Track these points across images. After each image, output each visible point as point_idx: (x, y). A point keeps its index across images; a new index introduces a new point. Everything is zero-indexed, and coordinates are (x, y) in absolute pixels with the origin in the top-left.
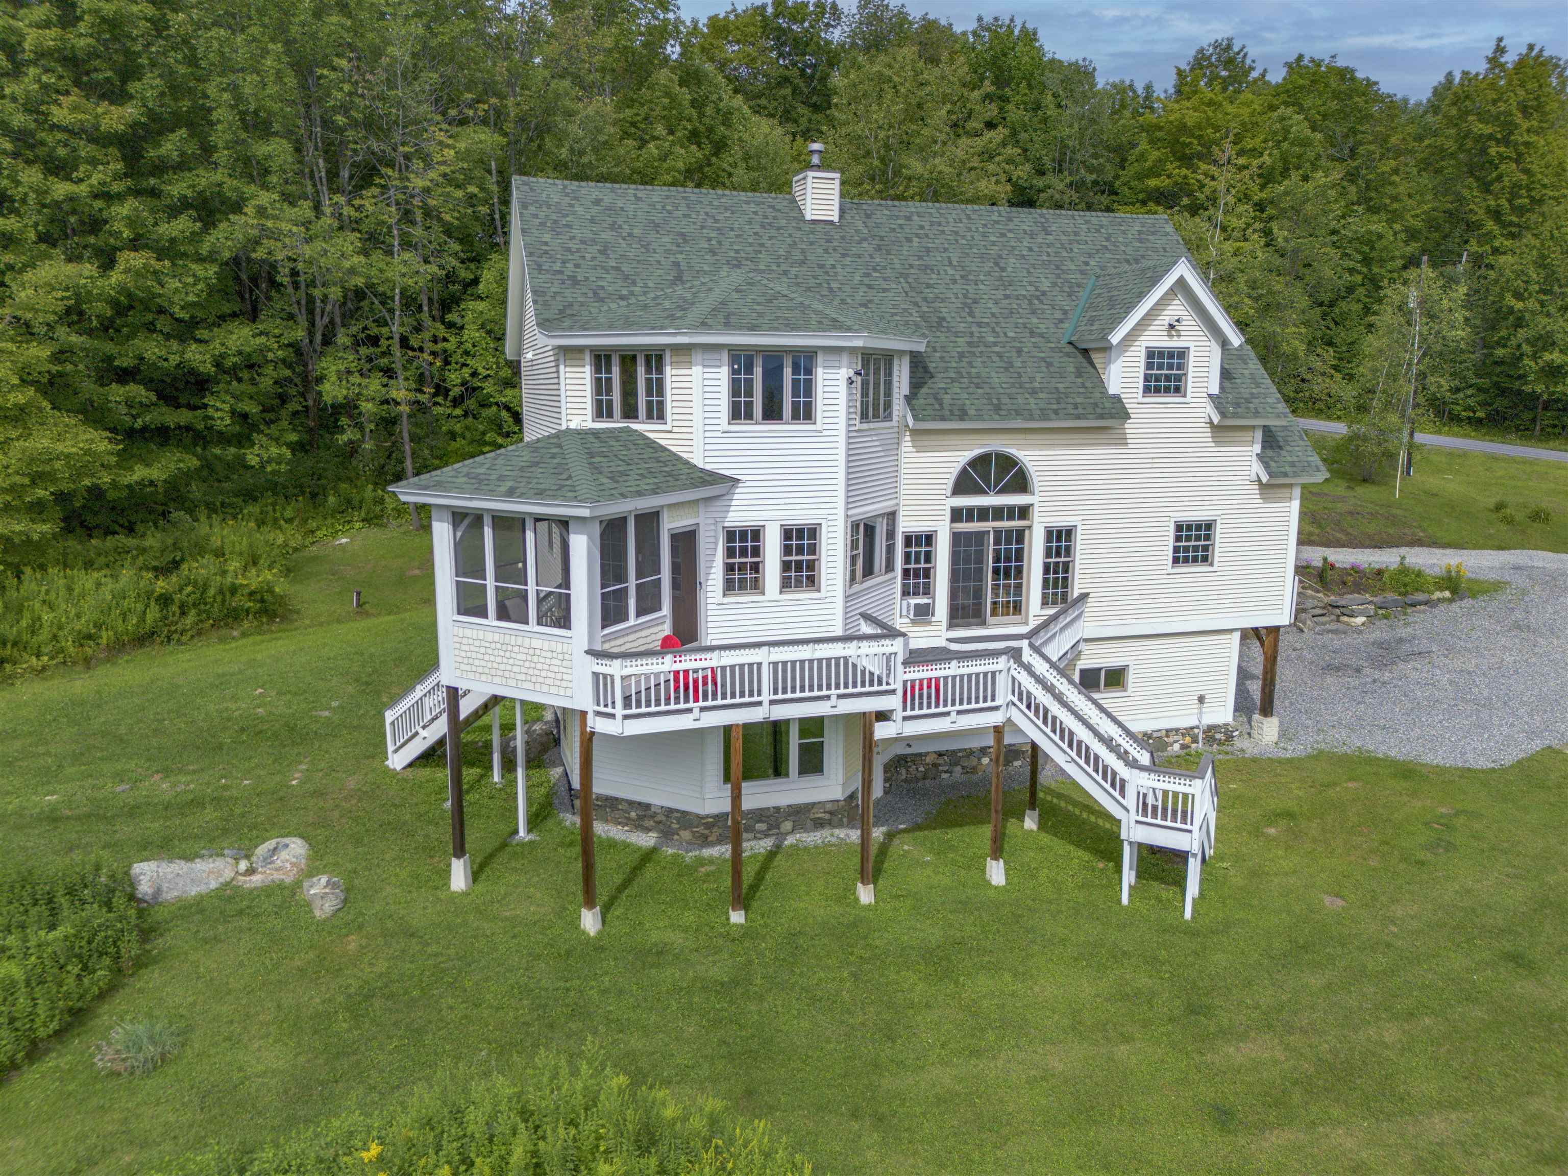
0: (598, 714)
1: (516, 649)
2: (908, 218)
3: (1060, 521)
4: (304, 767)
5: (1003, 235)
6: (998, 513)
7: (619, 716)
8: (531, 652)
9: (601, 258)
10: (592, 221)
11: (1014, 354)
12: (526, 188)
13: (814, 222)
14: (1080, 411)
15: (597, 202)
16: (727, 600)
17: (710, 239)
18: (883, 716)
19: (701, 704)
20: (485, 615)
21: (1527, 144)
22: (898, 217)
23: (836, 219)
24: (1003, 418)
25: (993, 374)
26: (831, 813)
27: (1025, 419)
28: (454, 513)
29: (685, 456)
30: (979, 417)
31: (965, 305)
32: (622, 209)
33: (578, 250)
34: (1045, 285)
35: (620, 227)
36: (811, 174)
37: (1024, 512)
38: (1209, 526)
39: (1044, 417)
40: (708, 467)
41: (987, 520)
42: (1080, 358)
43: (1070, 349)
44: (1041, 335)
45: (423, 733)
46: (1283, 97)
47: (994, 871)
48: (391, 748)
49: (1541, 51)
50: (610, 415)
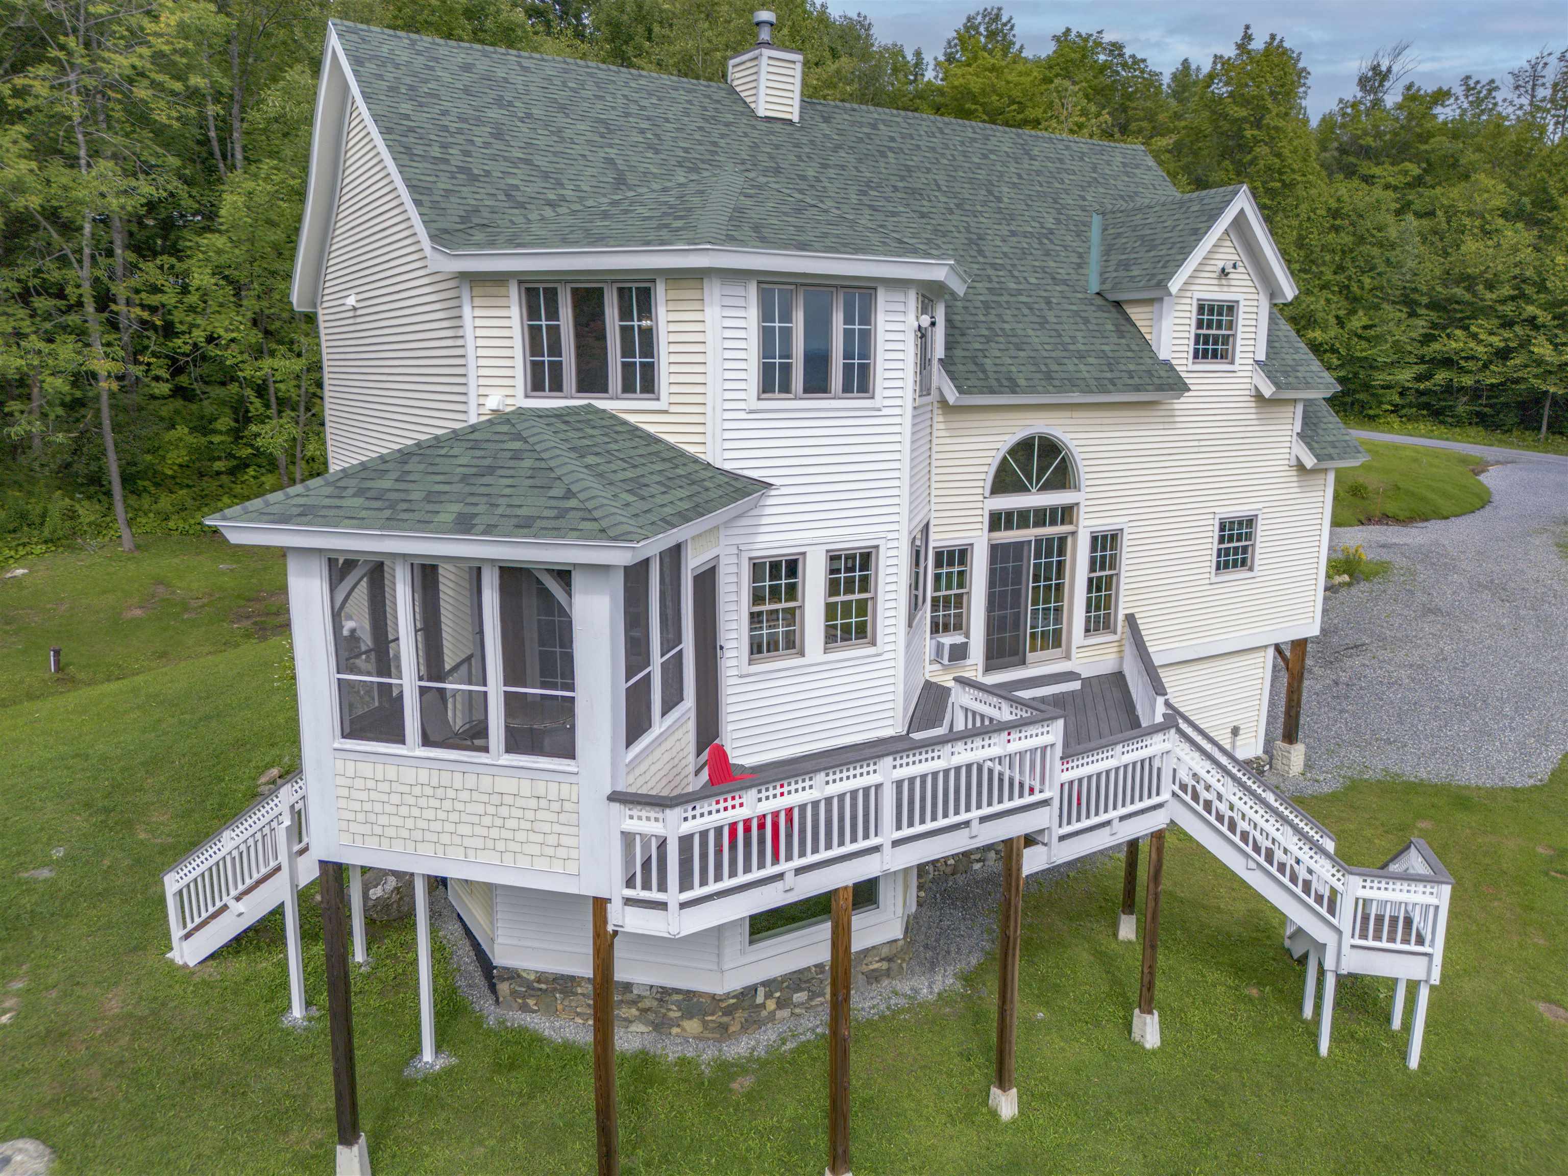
0: (628, 901)
1: (465, 796)
2: (874, 126)
3: (1104, 524)
4: (18, 985)
5: (985, 157)
6: (1042, 516)
7: (673, 906)
8: (496, 799)
9: (498, 145)
10: (466, 91)
11: (1043, 306)
12: (354, 37)
13: (768, 119)
14: (1137, 381)
15: (467, 68)
16: (755, 668)
17: (642, 131)
18: (1030, 840)
19: (798, 862)
20: (400, 739)
21: (1276, 128)
22: (861, 125)
23: (796, 118)
24: (1060, 390)
25: (1030, 332)
26: (889, 960)
27: (1082, 391)
28: (331, 562)
29: (691, 449)
30: (1031, 390)
31: (971, 242)
32: (506, 80)
33: (460, 131)
34: (1050, 222)
35: (510, 104)
36: (766, 52)
37: (1066, 514)
38: (1250, 522)
39: (1103, 390)
40: (727, 466)
41: (1027, 526)
42: (1114, 313)
43: (1099, 301)
44: (1065, 282)
45: (240, 907)
46: (1057, 69)
47: (1149, 1030)
48: (176, 932)
49: (1282, 41)
50: (557, 386)
